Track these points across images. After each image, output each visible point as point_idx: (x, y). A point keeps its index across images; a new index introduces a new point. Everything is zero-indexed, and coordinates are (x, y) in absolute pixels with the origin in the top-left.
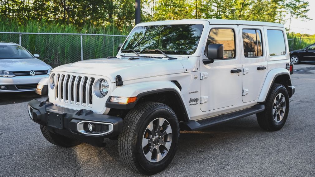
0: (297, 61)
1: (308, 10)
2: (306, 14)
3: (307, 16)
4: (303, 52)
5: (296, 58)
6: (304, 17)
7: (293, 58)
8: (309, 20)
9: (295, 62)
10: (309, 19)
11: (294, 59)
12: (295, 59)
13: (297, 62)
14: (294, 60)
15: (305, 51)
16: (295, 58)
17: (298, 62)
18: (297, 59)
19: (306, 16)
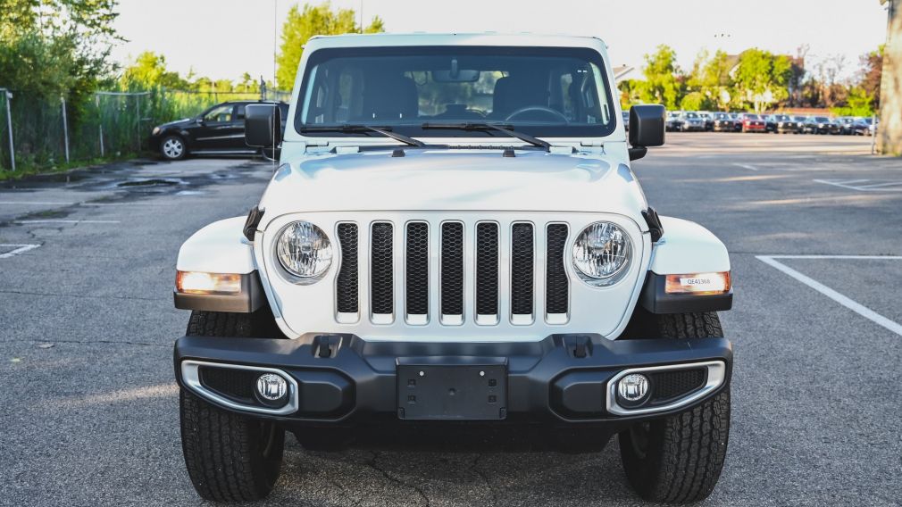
0: (181, 150)
1: (115, 15)
2: (111, 25)
3: (114, 31)
4: (194, 126)
5: (178, 143)
6: (107, 33)
7: (168, 142)
8: (123, 42)
9: (176, 153)
10: (121, 39)
11: (172, 145)
12: (175, 146)
13: (180, 153)
14: (173, 148)
15: (199, 125)
16: (174, 142)
17: (182, 153)
18: (179, 147)
19: (111, 32)
